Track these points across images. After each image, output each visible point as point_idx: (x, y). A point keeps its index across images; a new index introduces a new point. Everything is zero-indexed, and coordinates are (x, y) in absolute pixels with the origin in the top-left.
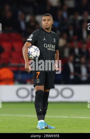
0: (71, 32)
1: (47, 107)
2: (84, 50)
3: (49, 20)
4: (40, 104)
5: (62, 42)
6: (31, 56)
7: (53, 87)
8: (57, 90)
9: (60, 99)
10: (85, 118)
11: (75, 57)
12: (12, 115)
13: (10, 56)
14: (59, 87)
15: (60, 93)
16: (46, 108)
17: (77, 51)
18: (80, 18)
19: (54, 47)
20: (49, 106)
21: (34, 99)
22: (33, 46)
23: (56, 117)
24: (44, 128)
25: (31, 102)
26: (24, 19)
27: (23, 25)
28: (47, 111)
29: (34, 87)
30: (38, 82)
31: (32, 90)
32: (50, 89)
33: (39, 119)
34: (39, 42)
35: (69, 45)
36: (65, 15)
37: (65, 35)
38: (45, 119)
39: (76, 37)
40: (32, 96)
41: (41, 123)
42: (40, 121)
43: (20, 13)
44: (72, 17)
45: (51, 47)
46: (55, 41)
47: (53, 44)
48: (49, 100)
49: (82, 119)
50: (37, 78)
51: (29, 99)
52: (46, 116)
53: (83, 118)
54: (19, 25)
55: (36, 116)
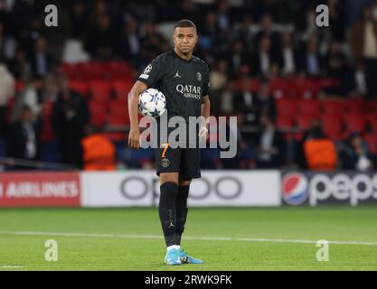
0: (237, 60)
1: (185, 216)
2: (264, 96)
3: (190, 36)
4: (170, 211)
5: (216, 80)
6: (144, 111)
7: (198, 176)
8: (206, 181)
9: (213, 200)
10: (267, 240)
11: (246, 111)
12: (111, 235)
13: (108, 110)
14: (211, 176)
15: (213, 188)
16: (183, 218)
17: (248, 98)
18: (254, 29)
19: (197, 90)
20: (189, 215)
21: (158, 201)
22: (149, 90)
23: (204, 238)
24: (179, 261)
25: (152, 208)
26: (137, 32)
27: (134, 44)
28: (186, 225)
29: (158, 174)
30: (165, 165)
31: (155, 181)
32: (190, 180)
33: (169, 244)
34: (165, 80)
35: (232, 85)
36: (223, 22)
37: (223, 65)
38: (181, 243)
39: (245, 69)
40: (155, 195)
41: (174, 252)
42: (170, 248)
43: (128, 18)
44: (237, 27)
45: (191, 92)
46: (200, 78)
47: (196, 84)
48: (190, 202)
49: (259, 242)
50: (163, 156)
51: (147, 201)
52: (184, 237)
53: (262, 240)
54: (127, 45)
55: (163, 237)
